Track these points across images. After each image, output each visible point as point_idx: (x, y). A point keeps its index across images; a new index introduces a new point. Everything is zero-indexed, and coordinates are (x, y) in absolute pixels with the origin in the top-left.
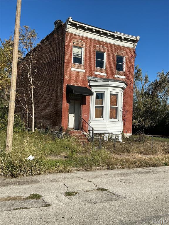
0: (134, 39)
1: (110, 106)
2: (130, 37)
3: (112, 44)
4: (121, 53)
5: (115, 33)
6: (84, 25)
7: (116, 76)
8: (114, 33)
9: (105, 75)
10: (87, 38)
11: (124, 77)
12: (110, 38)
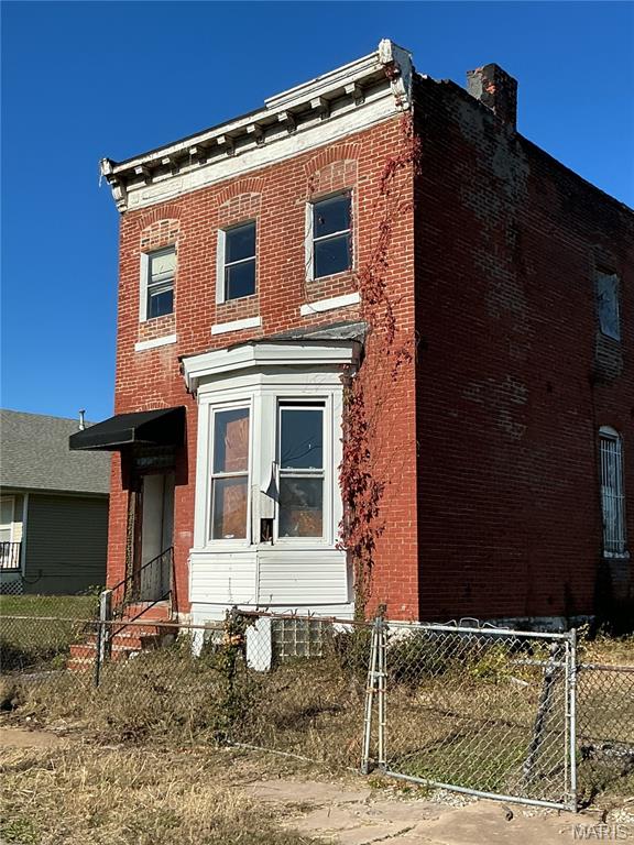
0: (371, 70)
1: (211, 475)
2: (346, 77)
3: (287, 162)
4: (329, 180)
5: (273, 108)
6: (155, 156)
7: (305, 310)
8: (266, 109)
9: (257, 321)
10: (187, 196)
11: (355, 298)
12: (275, 137)
